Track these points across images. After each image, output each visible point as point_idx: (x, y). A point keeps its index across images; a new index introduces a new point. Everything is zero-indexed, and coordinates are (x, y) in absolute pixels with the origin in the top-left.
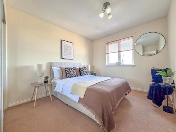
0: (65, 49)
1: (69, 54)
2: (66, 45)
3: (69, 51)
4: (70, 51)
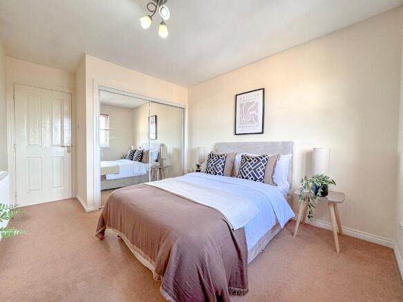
1: (251, 122)
3: (251, 113)
4: (254, 112)
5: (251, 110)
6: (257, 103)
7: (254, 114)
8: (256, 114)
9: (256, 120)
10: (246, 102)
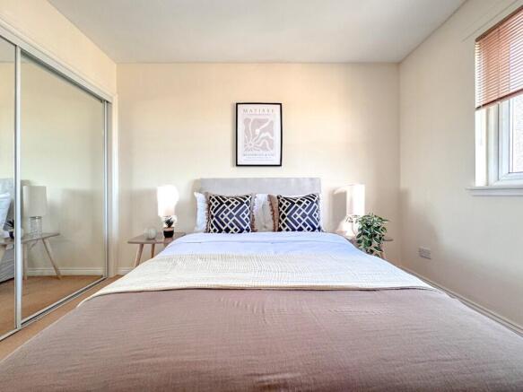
0: (246, 131)
1: (264, 148)
2: (252, 118)
3: (263, 135)
4: (267, 134)
5: (264, 131)
6: (272, 122)
7: (267, 138)
8: (271, 137)
9: (272, 147)
10: (254, 117)
